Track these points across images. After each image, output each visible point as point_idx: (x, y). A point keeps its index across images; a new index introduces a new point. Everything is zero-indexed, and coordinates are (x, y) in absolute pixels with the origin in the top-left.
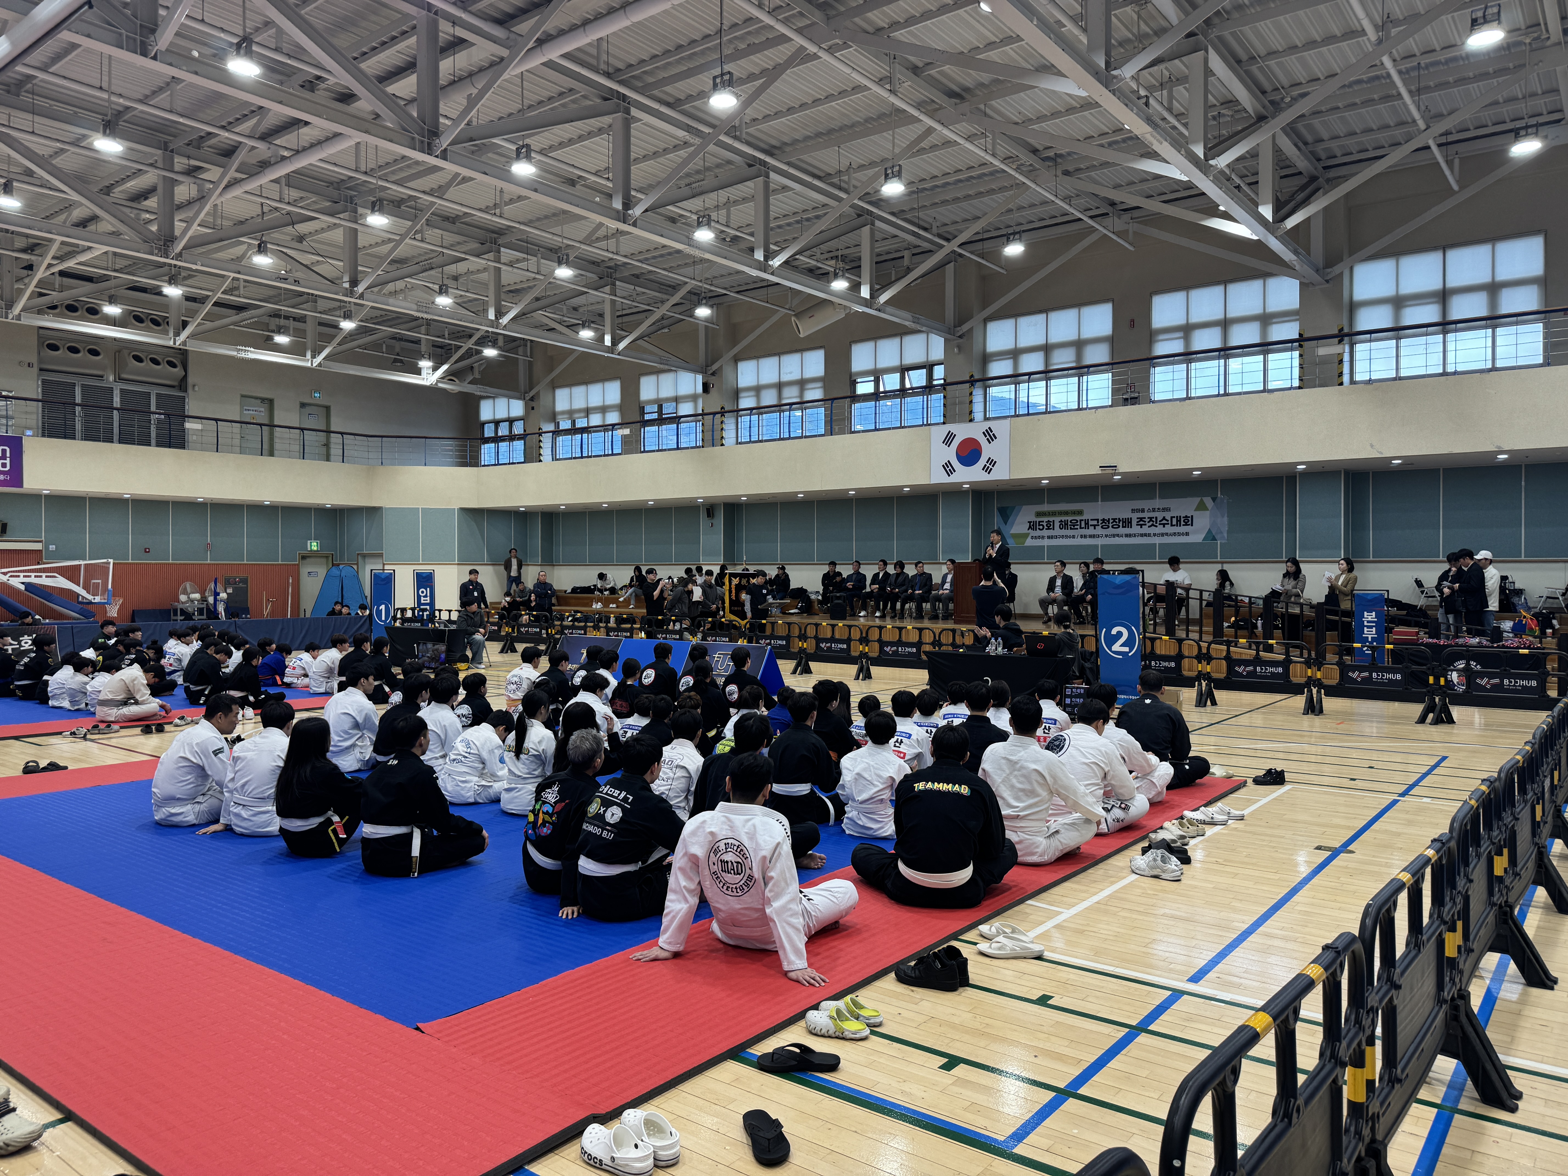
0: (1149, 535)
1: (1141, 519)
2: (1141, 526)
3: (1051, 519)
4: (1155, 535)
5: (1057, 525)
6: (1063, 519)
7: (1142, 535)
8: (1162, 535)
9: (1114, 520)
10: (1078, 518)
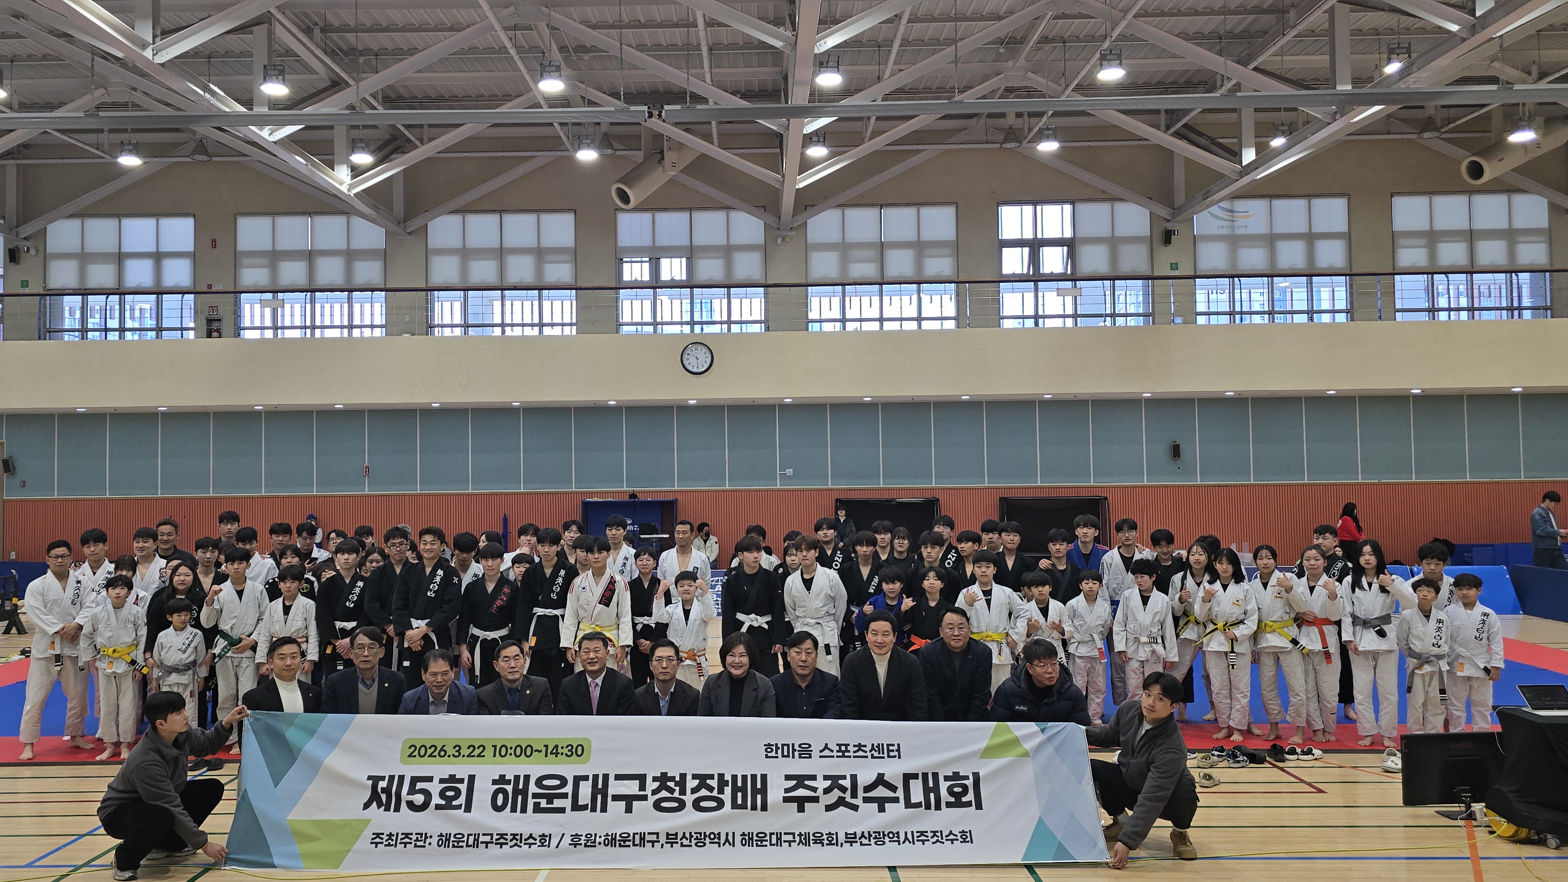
0: (832, 840)
1: (801, 780)
2: (801, 803)
3: (462, 770)
4: (851, 839)
5: (484, 790)
6: (512, 768)
7: (805, 840)
8: (879, 837)
9: (703, 779)
10: (569, 769)
